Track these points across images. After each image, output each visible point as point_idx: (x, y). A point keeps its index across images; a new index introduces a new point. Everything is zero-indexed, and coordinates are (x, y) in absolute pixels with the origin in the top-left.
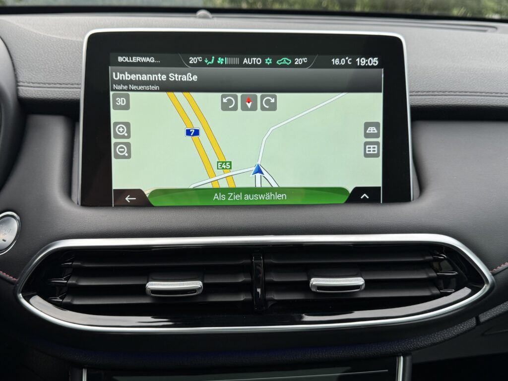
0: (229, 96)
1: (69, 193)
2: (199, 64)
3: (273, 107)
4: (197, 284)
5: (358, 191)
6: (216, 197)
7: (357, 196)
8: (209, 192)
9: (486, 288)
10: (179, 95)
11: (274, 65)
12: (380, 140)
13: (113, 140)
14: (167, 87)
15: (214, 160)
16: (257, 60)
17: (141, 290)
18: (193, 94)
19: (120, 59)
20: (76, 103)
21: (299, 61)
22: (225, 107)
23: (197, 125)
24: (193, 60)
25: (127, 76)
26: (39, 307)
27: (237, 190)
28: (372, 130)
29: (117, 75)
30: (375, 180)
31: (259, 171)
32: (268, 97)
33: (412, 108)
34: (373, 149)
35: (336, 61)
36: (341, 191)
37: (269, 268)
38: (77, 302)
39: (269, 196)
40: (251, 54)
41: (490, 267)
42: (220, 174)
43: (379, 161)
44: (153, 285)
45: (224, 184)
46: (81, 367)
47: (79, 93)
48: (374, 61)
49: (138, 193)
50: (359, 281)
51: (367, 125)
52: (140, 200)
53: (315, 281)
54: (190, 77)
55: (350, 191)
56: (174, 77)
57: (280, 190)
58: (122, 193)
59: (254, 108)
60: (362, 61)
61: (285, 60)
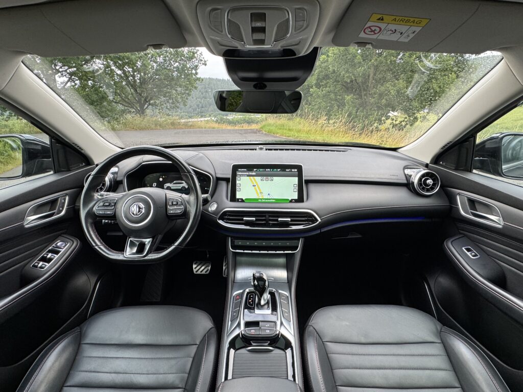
0: (262, 178)
1: (227, 198)
2: (257, 171)
3: (272, 180)
4: (254, 219)
5: (292, 200)
6: (259, 200)
7: (291, 201)
8: (258, 199)
9: (318, 222)
10: (251, 177)
11: (273, 171)
12: (297, 188)
13: (237, 187)
14: (249, 176)
15: (259, 192)
16: (269, 170)
17: (242, 220)
18: (255, 177)
19: (239, 170)
20: (229, 178)
21: (278, 170)
22: (261, 180)
23: (255, 184)
24: (255, 170)
25: (240, 174)
26: (221, 222)
27: (264, 199)
28: (295, 186)
29: (238, 173)
30: (296, 197)
31: (269, 194)
32: (271, 178)
33: (305, 180)
34: (295, 190)
35: (287, 170)
36: (288, 200)
37: (269, 216)
38: (229, 222)
39: (271, 200)
40: (267, 169)
41: (320, 217)
42: (260, 195)
43: (297, 193)
44: (244, 218)
45: (261, 198)
46: (229, 236)
47: (230, 176)
48: (296, 170)
49: (242, 199)
50: (289, 219)
51: (294, 185)
52: (242, 201)
53: (279, 219)
54: (254, 174)
55: (290, 199)
56: (250, 173)
57: (274, 199)
58: (239, 199)
59: (268, 180)
60: (293, 170)
61: (275, 170)
